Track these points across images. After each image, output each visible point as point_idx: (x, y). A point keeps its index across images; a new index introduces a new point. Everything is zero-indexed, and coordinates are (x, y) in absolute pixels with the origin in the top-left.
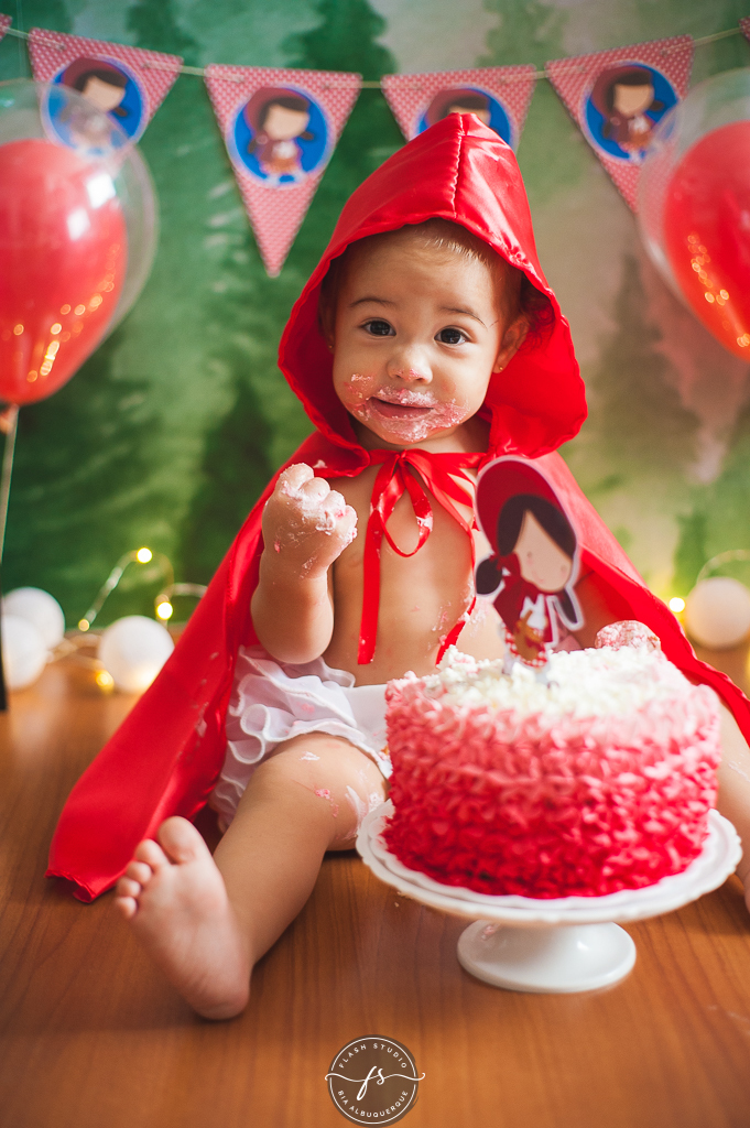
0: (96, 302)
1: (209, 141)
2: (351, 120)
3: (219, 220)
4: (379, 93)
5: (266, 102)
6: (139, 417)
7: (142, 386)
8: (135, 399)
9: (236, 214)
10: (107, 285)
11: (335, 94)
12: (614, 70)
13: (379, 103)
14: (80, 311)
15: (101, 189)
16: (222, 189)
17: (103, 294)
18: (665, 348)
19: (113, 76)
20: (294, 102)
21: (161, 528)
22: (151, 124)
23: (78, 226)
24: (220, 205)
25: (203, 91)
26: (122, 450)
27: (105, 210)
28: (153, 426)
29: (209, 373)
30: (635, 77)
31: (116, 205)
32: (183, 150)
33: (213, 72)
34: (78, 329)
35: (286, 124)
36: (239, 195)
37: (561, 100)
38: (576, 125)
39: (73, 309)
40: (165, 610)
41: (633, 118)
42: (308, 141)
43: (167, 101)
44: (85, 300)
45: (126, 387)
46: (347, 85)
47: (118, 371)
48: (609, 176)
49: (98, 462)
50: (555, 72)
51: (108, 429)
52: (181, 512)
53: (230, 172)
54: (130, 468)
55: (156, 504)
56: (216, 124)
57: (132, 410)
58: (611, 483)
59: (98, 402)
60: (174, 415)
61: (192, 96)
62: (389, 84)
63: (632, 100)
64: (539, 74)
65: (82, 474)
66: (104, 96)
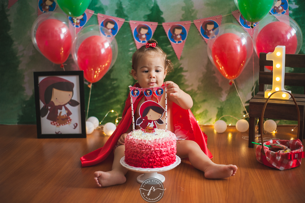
0: (106, 64)
1: (130, 34)
2: (156, 31)
3: (131, 49)
4: (162, 26)
5: (140, 28)
6: (115, 85)
7: (116, 80)
8: (115, 82)
9: (135, 48)
10: (108, 61)
11: (153, 26)
12: (206, 21)
13: (162, 28)
14: (104, 66)
15: (107, 45)
16: (132, 43)
17: (108, 63)
18: (215, 75)
19: (112, 22)
20: (146, 27)
21: (119, 106)
22: (119, 31)
23: (103, 51)
24: (132, 46)
25: (129, 25)
26: (112, 91)
27: (108, 48)
28: (118, 87)
29: (129, 78)
30: (211, 23)
31: (110, 48)
32: (125, 36)
33: (131, 22)
34: (103, 69)
35: (144, 31)
36: (135, 44)
37: (196, 27)
38: (199, 32)
39: (102, 66)
40: (117, 121)
41: (210, 31)
42: (148, 34)
43: (122, 27)
44: (104, 64)
45: (113, 80)
46: (156, 24)
47: (112, 77)
48: (205, 42)
49: (108, 93)
50: (195, 22)
51: (110, 87)
52: (123, 103)
53: (134, 40)
54: (114, 95)
55: (118, 102)
56: (131, 31)
57: (114, 84)
58: (204, 101)
59: (108, 82)
60: (122, 85)
61: (127, 26)
62: (163, 24)
63: (210, 27)
64: (192, 22)
65: (104, 96)
66: (110, 26)
